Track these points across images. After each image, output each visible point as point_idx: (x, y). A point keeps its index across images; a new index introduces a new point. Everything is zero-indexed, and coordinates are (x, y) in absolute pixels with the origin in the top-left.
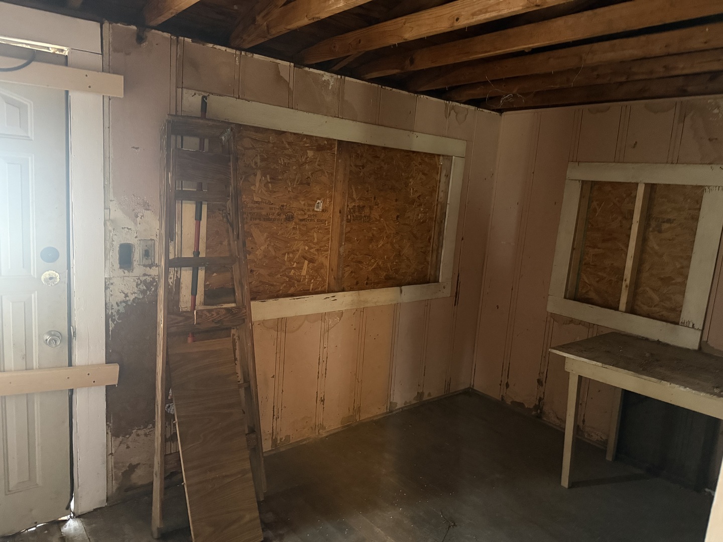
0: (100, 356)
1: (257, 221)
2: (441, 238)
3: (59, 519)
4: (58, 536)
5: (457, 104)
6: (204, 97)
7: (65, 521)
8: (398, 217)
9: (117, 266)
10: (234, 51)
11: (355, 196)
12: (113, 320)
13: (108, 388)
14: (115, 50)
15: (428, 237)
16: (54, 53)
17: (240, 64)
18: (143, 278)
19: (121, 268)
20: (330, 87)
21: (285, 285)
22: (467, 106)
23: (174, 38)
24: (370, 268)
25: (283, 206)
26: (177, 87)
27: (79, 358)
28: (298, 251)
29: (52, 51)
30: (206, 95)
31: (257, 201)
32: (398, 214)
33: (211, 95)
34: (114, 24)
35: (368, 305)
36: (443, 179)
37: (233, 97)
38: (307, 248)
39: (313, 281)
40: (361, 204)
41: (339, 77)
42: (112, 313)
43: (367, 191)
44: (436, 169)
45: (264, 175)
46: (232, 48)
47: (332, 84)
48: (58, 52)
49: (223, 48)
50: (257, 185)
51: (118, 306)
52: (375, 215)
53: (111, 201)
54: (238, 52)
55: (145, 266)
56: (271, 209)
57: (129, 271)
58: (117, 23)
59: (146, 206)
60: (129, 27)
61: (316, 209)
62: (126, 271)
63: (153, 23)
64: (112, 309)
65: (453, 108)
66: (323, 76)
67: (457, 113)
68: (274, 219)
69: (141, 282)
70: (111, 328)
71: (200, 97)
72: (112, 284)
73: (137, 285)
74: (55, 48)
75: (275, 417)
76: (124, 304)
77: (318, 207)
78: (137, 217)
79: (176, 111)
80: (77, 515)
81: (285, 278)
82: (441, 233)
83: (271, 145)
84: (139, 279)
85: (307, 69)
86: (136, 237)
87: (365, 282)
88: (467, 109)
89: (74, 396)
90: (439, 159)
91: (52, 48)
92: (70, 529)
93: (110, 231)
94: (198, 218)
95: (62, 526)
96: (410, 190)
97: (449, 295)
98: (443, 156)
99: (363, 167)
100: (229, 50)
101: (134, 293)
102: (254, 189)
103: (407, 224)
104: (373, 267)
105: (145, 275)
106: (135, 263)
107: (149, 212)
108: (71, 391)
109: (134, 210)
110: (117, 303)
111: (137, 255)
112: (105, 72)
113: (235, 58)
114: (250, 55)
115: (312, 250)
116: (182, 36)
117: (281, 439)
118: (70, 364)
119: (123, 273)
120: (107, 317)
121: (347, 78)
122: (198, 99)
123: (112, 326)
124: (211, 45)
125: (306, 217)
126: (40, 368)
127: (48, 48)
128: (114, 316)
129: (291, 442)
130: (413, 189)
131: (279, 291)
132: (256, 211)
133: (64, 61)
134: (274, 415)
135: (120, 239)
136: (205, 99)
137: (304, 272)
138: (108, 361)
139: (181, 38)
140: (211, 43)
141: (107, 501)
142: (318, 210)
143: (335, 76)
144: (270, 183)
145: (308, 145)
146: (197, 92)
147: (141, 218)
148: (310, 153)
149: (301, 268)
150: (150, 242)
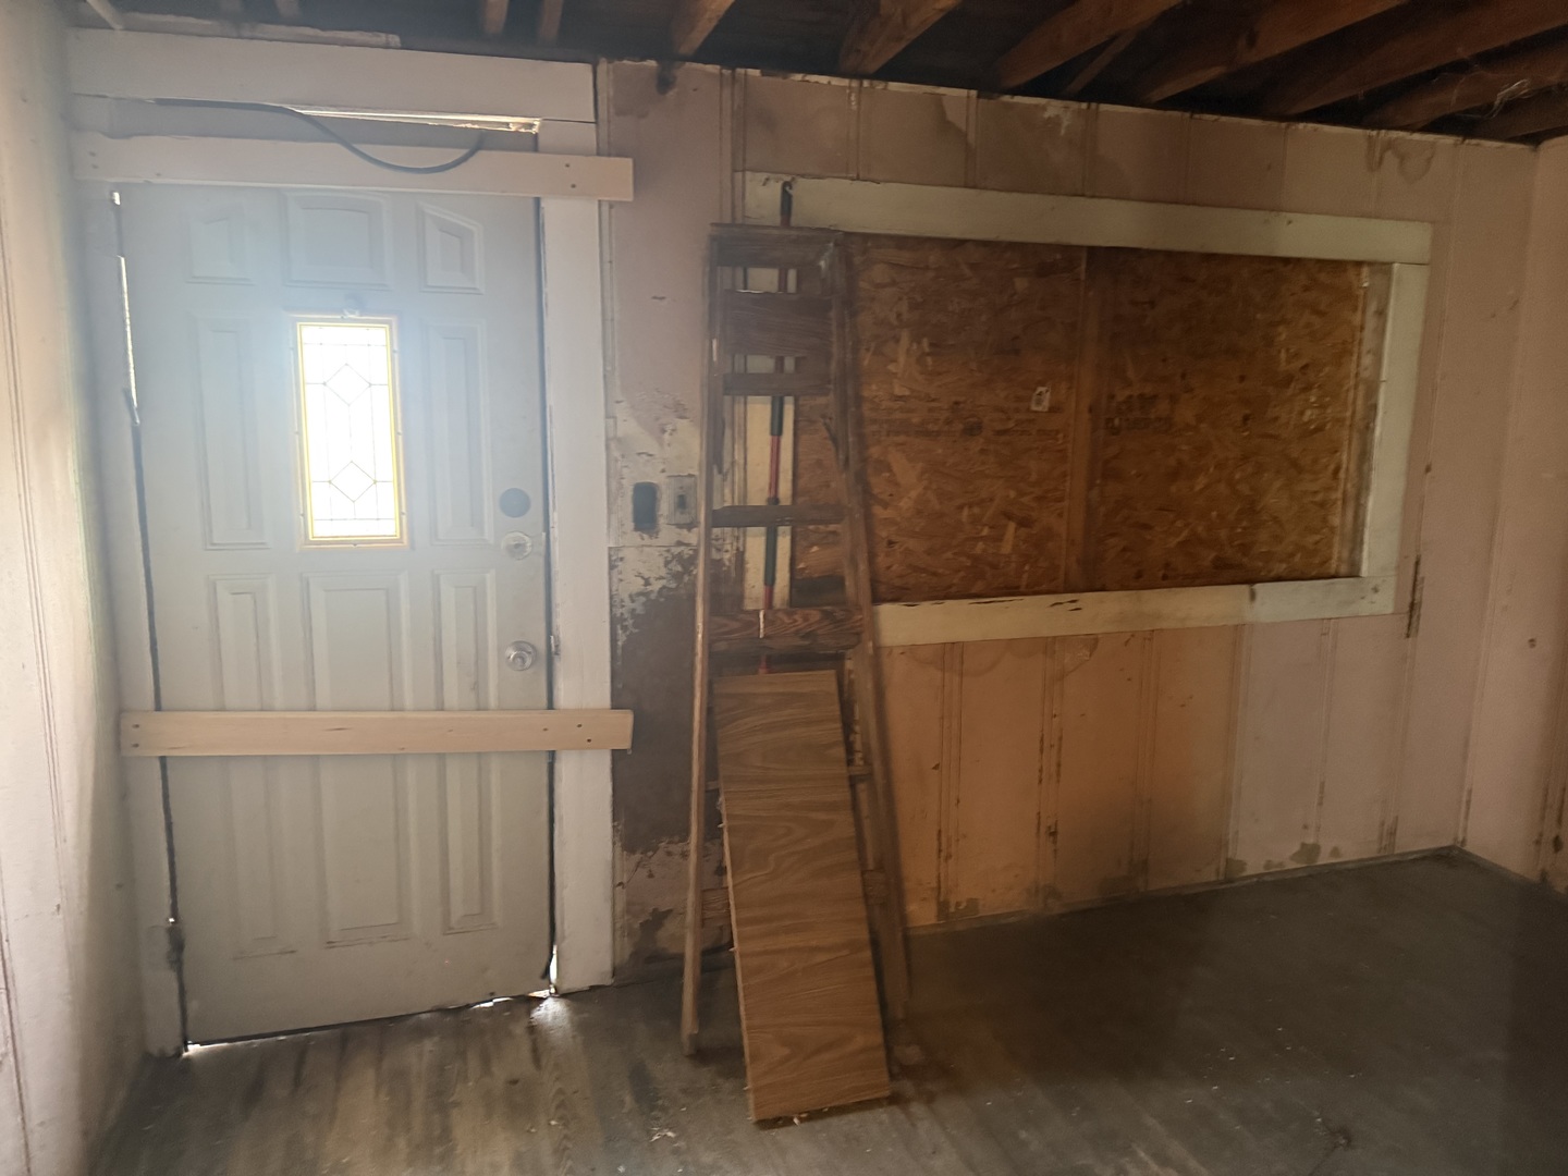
0: (601, 694)
1: (902, 438)
2: (1365, 468)
3: (531, 995)
4: (524, 1023)
5: (1401, 134)
6: (786, 184)
7: (541, 1000)
8: (1246, 418)
9: (630, 525)
10: (845, 82)
11: (1131, 373)
12: (625, 628)
13: (617, 755)
14: (620, 112)
15: (1332, 467)
16: (516, 132)
17: (859, 109)
18: (676, 550)
19: (637, 529)
20: (1063, 132)
21: (962, 574)
22: (1430, 137)
23: (727, 72)
24: (1173, 542)
25: (957, 403)
26: (734, 171)
27: (565, 695)
28: (992, 500)
29: (513, 128)
30: (788, 179)
31: (900, 394)
32: (1247, 412)
33: (800, 181)
34: (617, 62)
35: (1164, 625)
36: (1371, 323)
37: (845, 178)
38: (1012, 494)
39: (1027, 568)
40: (1148, 390)
41: (1084, 105)
42: (622, 614)
43: (1164, 360)
44: (1349, 297)
45: (916, 339)
46: (843, 75)
47: (1066, 123)
48: (523, 130)
49: (824, 79)
50: (902, 359)
51: (633, 601)
52: (1186, 414)
53: (618, 402)
54: (855, 84)
55: (680, 526)
56: (931, 410)
57: (651, 537)
58: (621, 59)
59: (680, 411)
60: (645, 63)
61: (1034, 408)
62: (645, 536)
63: (685, 50)
64: (623, 606)
65: (1390, 145)
66: (1044, 108)
67: (1402, 158)
68: (938, 433)
69: (674, 557)
70: (620, 643)
71: (779, 186)
72: (622, 559)
73: (667, 563)
74: (519, 123)
75: (943, 854)
76: (643, 599)
77: (1039, 403)
78: (664, 431)
79: (734, 218)
80: (560, 993)
81: (963, 559)
82: (1365, 455)
83: (931, 274)
84: (668, 551)
85: (1007, 98)
86: (663, 471)
87: (1161, 574)
88: (1433, 145)
89: (557, 766)
90: (1359, 274)
91: (514, 123)
92: (547, 1015)
93: (617, 460)
94: (777, 430)
95: (535, 1007)
96: (1279, 352)
97: (1390, 610)
98: (1370, 264)
99: (1152, 304)
100: (836, 81)
101: (661, 578)
102: (894, 371)
103: (1271, 436)
104: (1180, 539)
105: (680, 543)
106: (662, 521)
107: (685, 421)
108: (552, 755)
109: (657, 419)
110: (631, 596)
111: (665, 506)
112: (603, 155)
113: (850, 95)
114: (880, 85)
115: (1025, 500)
116: (741, 67)
117: (958, 904)
118: (550, 706)
119: (639, 540)
120: (615, 621)
121: (1104, 107)
122: (775, 189)
123: (622, 638)
124: (799, 77)
125: (1011, 424)
126: (500, 709)
127: (507, 124)
128: (625, 620)
129: (980, 915)
130: (1288, 350)
131: (950, 587)
132: (898, 415)
133: (531, 143)
134: (940, 851)
135: (633, 475)
136: (787, 188)
137: (1006, 548)
138: (616, 706)
139: (740, 71)
140: (799, 72)
141: (614, 975)
142: (1040, 409)
143: (1074, 105)
144: (928, 354)
145: (1015, 266)
146: (772, 176)
147: (671, 434)
148: (1021, 284)
149: (999, 539)
150: (688, 481)
